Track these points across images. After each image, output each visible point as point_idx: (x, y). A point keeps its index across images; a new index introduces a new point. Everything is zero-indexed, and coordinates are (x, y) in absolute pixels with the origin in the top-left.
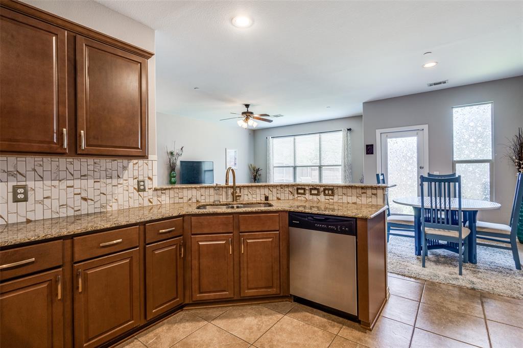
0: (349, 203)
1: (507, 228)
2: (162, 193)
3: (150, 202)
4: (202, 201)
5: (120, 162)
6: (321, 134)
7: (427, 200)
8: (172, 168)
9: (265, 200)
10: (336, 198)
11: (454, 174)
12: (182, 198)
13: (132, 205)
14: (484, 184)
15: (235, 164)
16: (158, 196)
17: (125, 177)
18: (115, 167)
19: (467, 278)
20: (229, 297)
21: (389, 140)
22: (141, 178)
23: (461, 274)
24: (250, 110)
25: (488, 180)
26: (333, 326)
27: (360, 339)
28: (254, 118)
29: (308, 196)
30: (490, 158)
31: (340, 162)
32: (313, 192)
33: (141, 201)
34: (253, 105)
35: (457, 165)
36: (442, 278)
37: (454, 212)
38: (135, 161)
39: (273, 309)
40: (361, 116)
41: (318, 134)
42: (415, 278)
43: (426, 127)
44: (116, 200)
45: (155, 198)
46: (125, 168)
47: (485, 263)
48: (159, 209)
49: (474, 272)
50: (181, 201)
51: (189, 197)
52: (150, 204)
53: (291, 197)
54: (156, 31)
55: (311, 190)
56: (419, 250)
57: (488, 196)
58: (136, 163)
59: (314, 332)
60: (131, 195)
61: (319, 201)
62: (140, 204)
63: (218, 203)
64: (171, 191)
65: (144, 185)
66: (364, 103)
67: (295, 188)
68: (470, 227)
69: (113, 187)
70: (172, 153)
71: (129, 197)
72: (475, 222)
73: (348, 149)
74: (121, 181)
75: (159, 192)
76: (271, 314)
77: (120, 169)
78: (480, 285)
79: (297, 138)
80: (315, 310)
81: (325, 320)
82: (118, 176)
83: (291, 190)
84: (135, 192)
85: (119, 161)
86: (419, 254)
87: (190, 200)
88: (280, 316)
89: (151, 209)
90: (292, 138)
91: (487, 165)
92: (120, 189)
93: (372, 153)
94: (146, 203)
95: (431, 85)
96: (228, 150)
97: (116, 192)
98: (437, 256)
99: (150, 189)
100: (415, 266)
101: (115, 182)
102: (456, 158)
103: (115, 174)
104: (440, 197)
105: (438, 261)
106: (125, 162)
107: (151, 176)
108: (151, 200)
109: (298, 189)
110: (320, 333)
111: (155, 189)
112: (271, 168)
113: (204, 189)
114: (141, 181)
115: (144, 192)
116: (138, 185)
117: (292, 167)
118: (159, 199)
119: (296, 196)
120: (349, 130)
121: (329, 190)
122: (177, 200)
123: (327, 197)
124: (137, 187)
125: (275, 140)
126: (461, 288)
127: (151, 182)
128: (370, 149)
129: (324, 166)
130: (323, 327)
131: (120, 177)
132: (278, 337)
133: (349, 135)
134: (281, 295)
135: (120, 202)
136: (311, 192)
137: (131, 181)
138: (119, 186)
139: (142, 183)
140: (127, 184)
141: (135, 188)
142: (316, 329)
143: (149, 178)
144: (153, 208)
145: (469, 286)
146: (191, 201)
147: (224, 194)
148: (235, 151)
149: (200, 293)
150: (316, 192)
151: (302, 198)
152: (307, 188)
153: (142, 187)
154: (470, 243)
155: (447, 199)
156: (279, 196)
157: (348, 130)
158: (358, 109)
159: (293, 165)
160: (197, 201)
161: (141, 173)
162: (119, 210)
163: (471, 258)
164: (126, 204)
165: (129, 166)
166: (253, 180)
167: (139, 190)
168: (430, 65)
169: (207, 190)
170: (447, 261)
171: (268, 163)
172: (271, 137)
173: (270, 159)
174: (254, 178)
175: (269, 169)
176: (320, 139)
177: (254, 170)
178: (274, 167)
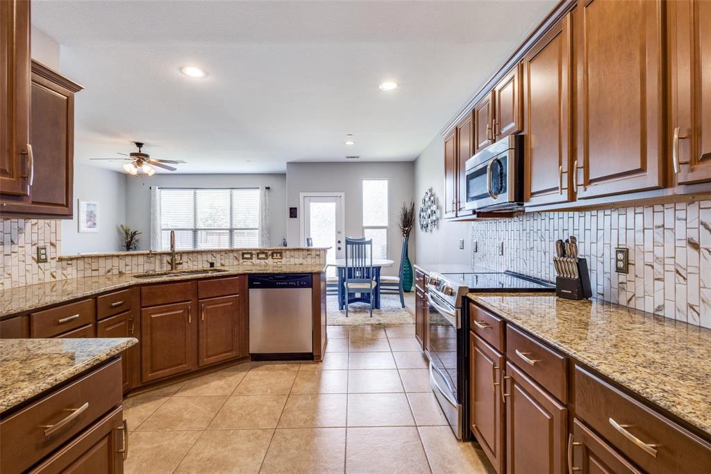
0: (295, 264)
1: (397, 279)
2: (68, 264)
3: (54, 277)
4: (127, 272)
5: (14, 223)
6: (233, 191)
7: (350, 261)
9: (211, 267)
10: (284, 260)
11: (364, 239)
12: (97, 270)
13: (29, 281)
14: (382, 247)
15: (94, 224)
16: (63, 268)
17: (21, 243)
18: (7, 230)
19: (376, 318)
20: (188, 369)
21: (311, 204)
22: (41, 244)
23: (371, 316)
24: (144, 150)
25: (386, 243)
26: (294, 366)
27: (316, 368)
28: (149, 162)
29: (255, 260)
30: (387, 225)
31: (257, 225)
32: (261, 256)
33: (41, 276)
34: (149, 145)
35: (366, 230)
36: (360, 321)
37: (368, 269)
38: (34, 221)
39: (234, 370)
40: (285, 174)
41: (229, 190)
42: (342, 325)
43: (343, 194)
44: (9, 274)
45: (59, 271)
46: (20, 230)
47: (385, 307)
48: (64, 285)
49: (379, 314)
50: (95, 273)
51: (108, 268)
52: (53, 279)
53: (236, 262)
54: (61, 46)
55: (258, 254)
56: (342, 304)
57: (385, 257)
58: (36, 224)
59: (280, 374)
60: (28, 268)
61: (267, 265)
62: (40, 279)
63: (153, 273)
64: (79, 261)
65: (45, 254)
66: (288, 163)
67: (241, 253)
68: (376, 281)
69: (6, 257)
71: (26, 270)
72: (379, 276)
73: (267, 210)
74: (15, 248)
75: (64, 263)
76: (235, 374)
77: (15, 232)
78: (383, 321)
79: (198, 192)
80: (273, 362)
81: (285, 365)
82: (12, 241)
83: (235, 255)
84: (34, 263)
85: (13, 220)
86: (342, 309)
87: (109, 271)
88: (244, 373)
89: (53, 287)
90: (192, 192)
91: (385, 230)
92: (14, 260)
93: (296, 217)
94: (48, 279)
95: (348, 157)
96: (82, 203)
97: (10, 264)
98: (355, 308)
99: (53, 259)
100: (341, 318)
101: (7, 249)
102: (364, 225)
103: (7, 238)
104: (359, 258)
105: (356, 311)
106: (21, 221)
107: (54, 242)
108: (54, 274)
109: (243, 254)
110: (285, 373)
111: (59, 259)
112: (158, 230)
113: (130, 257)
114: (43, 248)
115: (46, 264)
116: (38, 253)
117: (191, 230)
118: (64, 272)
119: (241, 261)
120: (268, 188)
121: (277, 253)
122: (88, 273)
123: (276, 261)
124: (36, 257)
125: (163, 192)
126: (372, 325)
127: (54, 250)
128: (293, 213)
129: (236, 229)
130: (286, 369)
131: (14, 243)
132: (252, 385)
133: (267, 194)
134: (240, 357)
135: (15, 277)
136: (258, 256)
137: (28, 247)
138: (13, 255)
139: (43, 251)
140: (24, 253)
141: (33, 258)
142: (281, 372)
143: (52, 244)
144: (57, 285)
145: (377, 323)
146: (110, 274)
147: (157, 261)
148: (94, 205)
149: (153, 371)
150: (263, 256)
151: (249, 262)
152: (254, 252)
153: (43, 257)
154: (376, 292)
155: (363, 259)
156: (223, 262)
157: (266, 188)
158: (281, 167)
159: (192, 227)
160: (120, 272)
161: (41, 237)
162: (12, 289)
163: (377, 305)
164: (22, 280)
165: (26, 228)
167: (39, 261)
168: (350, 143)
169: (135, 259)
170: (362, 310)
171: (152, 223)
172: (157, 188)
173: (155, 219)
174: (127, 245)
175: (155, 233)
176: (231, 195)
177: (127, 234)
178: (163, 230)
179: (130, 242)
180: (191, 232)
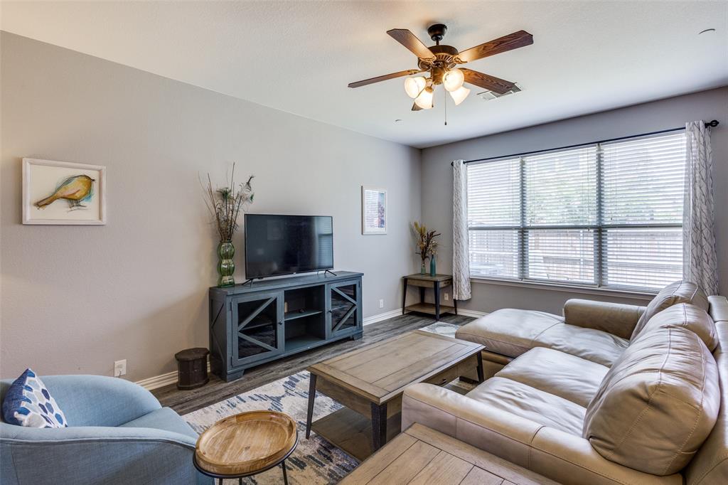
6: (603, 145)
8: (224, 232)
15: (382, 222)
31: (678, 216)
70: (225, 195)
79: (528, 159)
90: (517, 160)
96: (366, 191)
112: (464, 231)
117: (516, 228)
120: (712, 125)
125: (472, 169)
133: (708, 139)
148: (382, 194)
157: (708, 125)
159: (518, 224)
166: (420, 256)
171: (454, 219)
172: (462, 162)
173: (459, 212)
174: (422, 253)
175: (458, 232)
176: (599, 157)
177: (422, 235)
178: (470, 229)
179: (426, 248)
180: (515, 233)
